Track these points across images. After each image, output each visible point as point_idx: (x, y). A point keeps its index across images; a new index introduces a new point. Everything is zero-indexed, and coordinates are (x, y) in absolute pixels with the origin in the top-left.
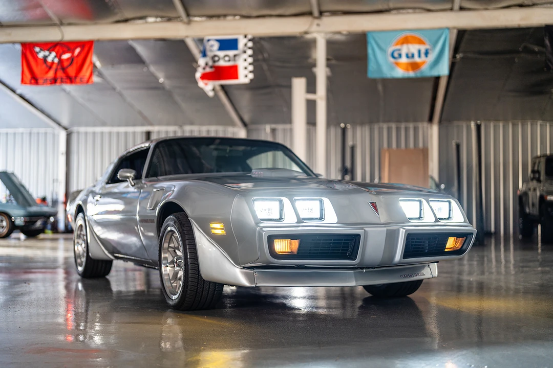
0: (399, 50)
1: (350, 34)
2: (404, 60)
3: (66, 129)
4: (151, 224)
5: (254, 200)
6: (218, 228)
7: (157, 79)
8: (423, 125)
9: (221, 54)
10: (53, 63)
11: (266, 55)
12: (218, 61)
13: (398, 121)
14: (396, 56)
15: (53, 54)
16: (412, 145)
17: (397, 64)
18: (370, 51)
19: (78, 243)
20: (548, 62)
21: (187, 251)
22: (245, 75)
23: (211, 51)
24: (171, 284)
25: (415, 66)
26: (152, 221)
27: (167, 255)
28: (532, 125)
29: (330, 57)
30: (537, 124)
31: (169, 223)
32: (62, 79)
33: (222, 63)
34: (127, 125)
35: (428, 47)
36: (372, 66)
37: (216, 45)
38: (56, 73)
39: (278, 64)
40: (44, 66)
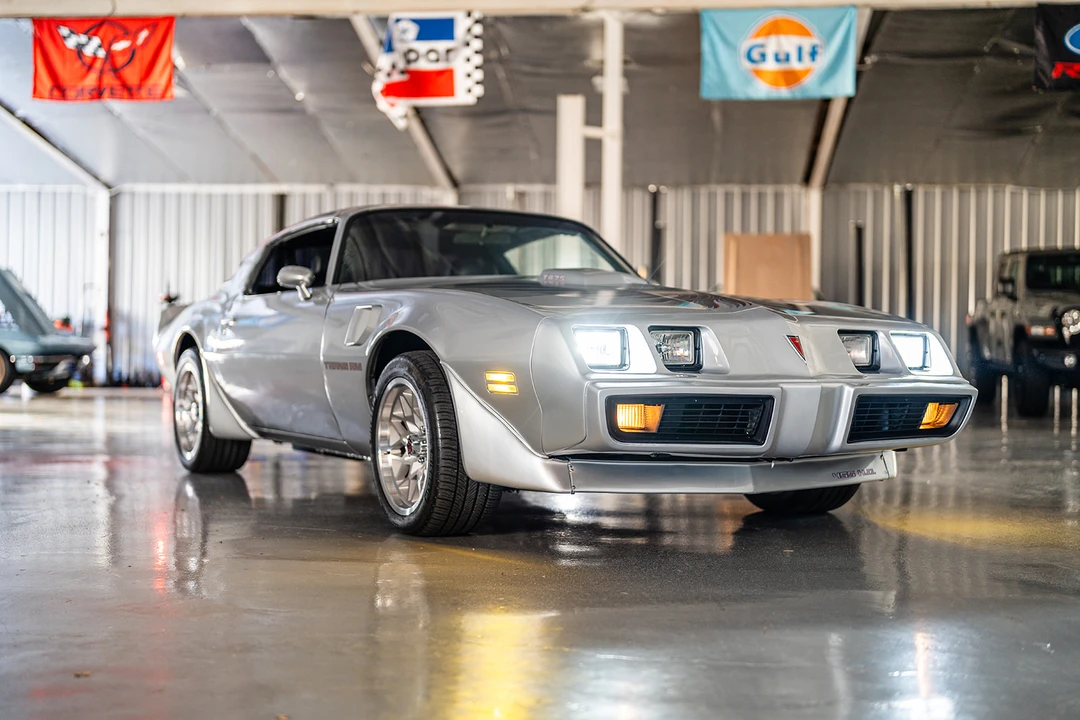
0: (762, 46)
1: (669, 14)
2: (770, 65)
3: (108, 186)
4: (353, 372)
5: (575, 330)
6: (502, 382)
7: (292, 93)
8: (792, 191)
9: (423, 46)
10: (95, 58)
11: (504, 51)
12: (416, 60)
13: (746, 181)
14: (754, 57)
15: (96, 41)
16: (769, 228)
17: (758, 73)
18: (706, 46)
19: (181, 406)
20: (1039, 73)
21: (436, 424)
22: (467, 89)
23: (403, 41)
24: (397, 486)
25: (791, 78)
26: (356, 367)
27: (387, 432)
28: (995, 192)
29: (628, 58)
30: (1004, 192)
31: (395, 370)
32: (112, 89)
33: (423, 65)
34: (227, 181)
35: (815, 41)
36: (709, 76)
37: (413, 30)
38: (100, 79)
39: (527, 68)
40: (78, 64)
